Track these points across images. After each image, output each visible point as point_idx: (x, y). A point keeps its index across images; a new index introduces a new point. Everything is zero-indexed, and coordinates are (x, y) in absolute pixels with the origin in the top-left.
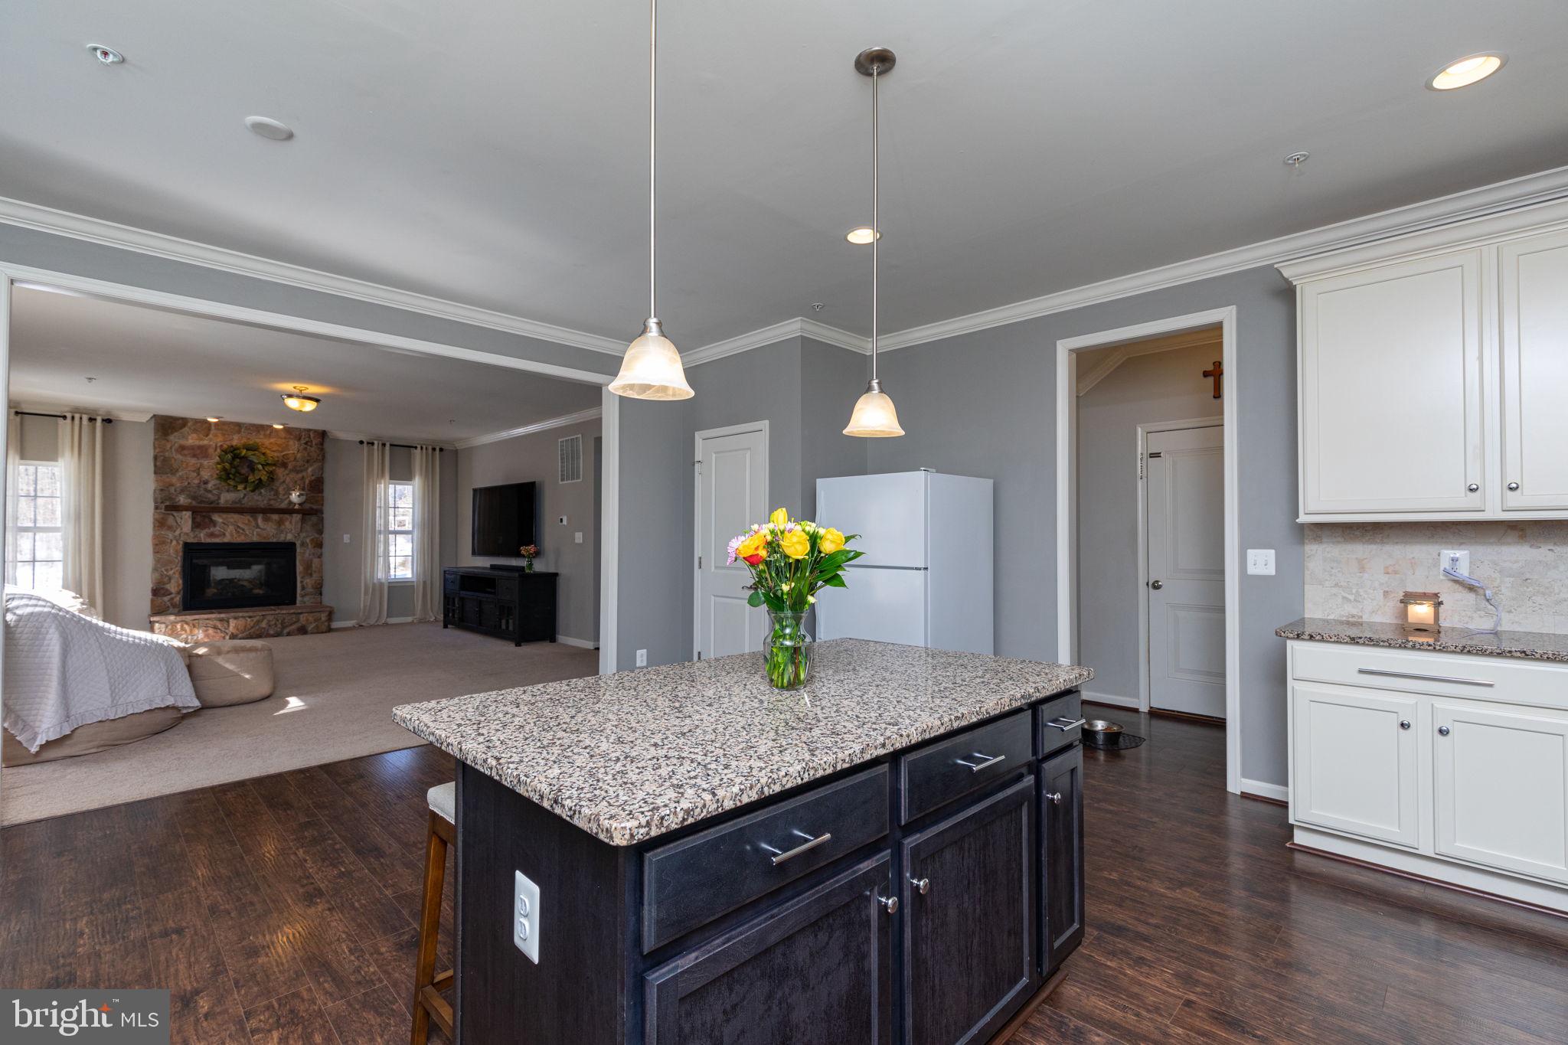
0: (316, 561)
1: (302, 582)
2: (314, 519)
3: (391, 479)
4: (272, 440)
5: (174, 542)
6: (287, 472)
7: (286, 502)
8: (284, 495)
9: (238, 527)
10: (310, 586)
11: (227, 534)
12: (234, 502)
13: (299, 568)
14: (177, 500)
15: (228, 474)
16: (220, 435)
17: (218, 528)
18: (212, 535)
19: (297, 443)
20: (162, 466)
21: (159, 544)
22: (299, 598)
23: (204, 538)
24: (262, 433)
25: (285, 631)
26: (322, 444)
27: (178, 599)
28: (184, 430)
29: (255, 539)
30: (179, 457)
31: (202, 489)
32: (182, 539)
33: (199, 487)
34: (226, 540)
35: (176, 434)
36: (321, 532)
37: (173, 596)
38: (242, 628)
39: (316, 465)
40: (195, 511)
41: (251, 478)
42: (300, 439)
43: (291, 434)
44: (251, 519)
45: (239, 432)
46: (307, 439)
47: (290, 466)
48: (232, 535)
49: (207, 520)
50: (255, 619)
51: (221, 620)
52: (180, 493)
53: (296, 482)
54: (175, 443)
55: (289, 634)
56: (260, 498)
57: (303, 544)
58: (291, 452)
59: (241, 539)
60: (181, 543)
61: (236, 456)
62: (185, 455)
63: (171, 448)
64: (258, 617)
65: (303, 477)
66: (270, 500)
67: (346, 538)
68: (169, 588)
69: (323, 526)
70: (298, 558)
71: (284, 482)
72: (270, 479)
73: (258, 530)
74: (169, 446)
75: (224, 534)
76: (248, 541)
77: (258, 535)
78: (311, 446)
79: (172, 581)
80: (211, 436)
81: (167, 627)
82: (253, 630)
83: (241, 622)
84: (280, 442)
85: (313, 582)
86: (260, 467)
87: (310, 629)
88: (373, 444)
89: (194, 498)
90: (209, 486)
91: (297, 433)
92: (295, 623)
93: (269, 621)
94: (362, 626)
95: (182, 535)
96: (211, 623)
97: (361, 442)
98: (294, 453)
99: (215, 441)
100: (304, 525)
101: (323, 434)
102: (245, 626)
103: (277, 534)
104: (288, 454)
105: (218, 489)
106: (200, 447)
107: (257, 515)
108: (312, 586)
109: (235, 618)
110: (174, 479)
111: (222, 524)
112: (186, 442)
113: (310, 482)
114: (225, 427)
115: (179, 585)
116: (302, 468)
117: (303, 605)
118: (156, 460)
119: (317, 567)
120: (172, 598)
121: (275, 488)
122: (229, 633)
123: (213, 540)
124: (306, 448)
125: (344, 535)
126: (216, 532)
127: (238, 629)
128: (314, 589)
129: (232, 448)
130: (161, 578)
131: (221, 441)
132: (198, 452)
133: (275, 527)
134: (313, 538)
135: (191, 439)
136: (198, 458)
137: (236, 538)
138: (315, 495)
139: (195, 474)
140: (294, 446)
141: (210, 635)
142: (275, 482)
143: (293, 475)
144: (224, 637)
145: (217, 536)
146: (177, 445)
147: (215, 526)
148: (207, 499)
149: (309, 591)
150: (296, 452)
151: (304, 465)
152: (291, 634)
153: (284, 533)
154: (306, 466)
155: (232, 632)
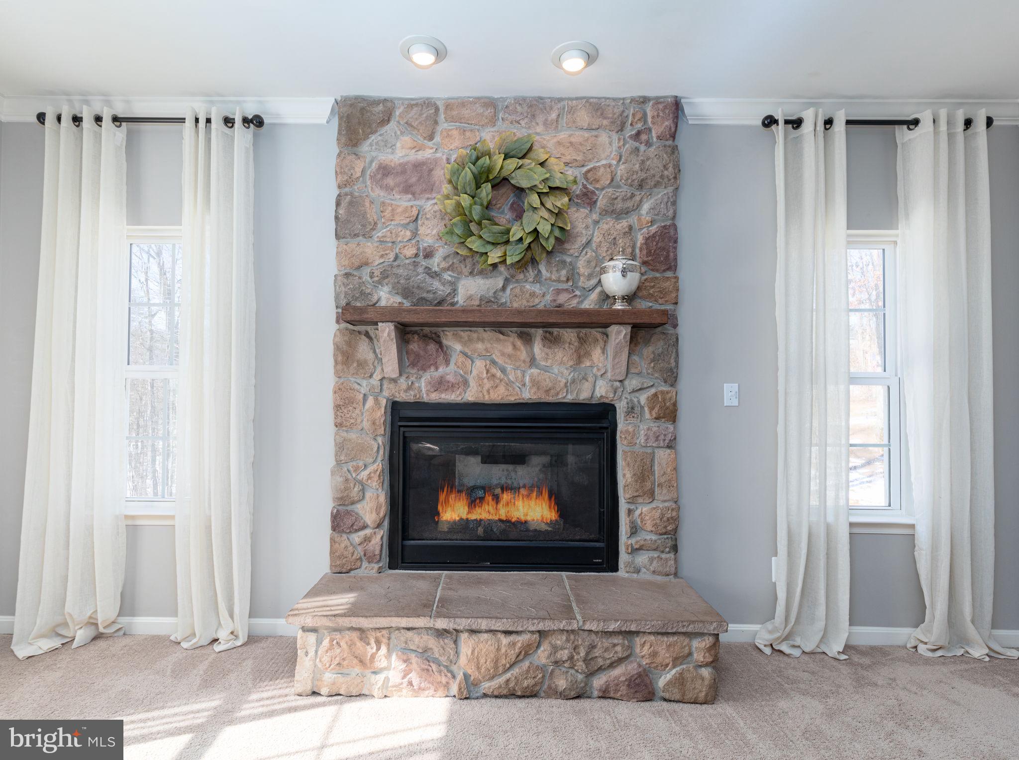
0: (663, 456)
1: (630, 512)
2: (657, 341)
4: (563, 135)
6: (595, 216)
7: (594, 296)
8: (590, 277)
9: (494, 362)
10: (649, 527)
11: (472, 383)
12: (485, 301)
13: (625, 475)
14: (375, 298)
15: (466, 223)
16: (455, 133)
17: (452, 366)
18: (440, 384)
19: (615, 137)
20: (352, 217)
22: (624, 557)
23: (429, 393)
24: (540, 119)
25: (598, 682)
26: (673, 136)
27: (378, 539)
28: (387, 128)
29: (528, 395)
30: (378, 193)
31: (420, 270)
32: (386, 393)
33: (415, 265)
34: (470, 396)
35: (373, 137)
36: (672, 376)
37: (368, 532)
38: (489, 664)
39: (661, 194)
40: (405, 331)
41: (516, 232)
42: (621, 129)
43: (603, 116)
44: (519, 343)
45: (493, 121)
46: (639, 126)
47: (602, 202)
48: (480, 385)
49: (432, 347)
50: (521, 640)
51: (441, 633)
52: (379, 282)
53: (614, 242)
54: (371, 162)
55: (605, 695)
56: (537, 288)
57: (631, 410)
58: (604, 162)
59: (499, 395)
60: (383, 402)
61: (481, 177)
62: (389, 189)
63: (363, 171)
64: (526, 637)
65: (631, 228)
66: (558, 292)
67: (730, 393)
68: (361, 513)
69: (677, 362)
70: (622, 446)
71: (588, 243)
72: (557, 233)
73: (534, 371)
74: (359, 169)
75: (466, 383)
76: (512, 399)
77: (535, 383)
78: (648, 144)
79: (368, 494)
80: (437, 139)
81: (319, 642)
82: (516, 671)
83: (485, 645)
84: (579, 136)
85: (657, 514)
86: (534, 199)
87: (663, 682)
88: (800, 123)
89: (406, 293)
90: (436, 263)
91: (617, 111)
92: (620, 661)
93: (555, 649)
95: (385, 382)
96: (417, 639)
97: (770, 122)
98: (610, 166)
100: (635, 358)
101: (674, 109)
102: (496, 662)
103: (573, 381)
104: (594, 168)
105: (451, 268)
106: (418, 166)
107: (533, 330)
108: (655, 525)
109: (473, 632)
110: (370, 249)
111: (461, 359)
112: (391, 157)
113: (648, 240)
114: (466, 112)
115: (378, 508)
116: (629, 204)
117: (635, 575)
118: (338, 204)
119: (665, 473)
120: (367, 539)
121: (568, 260)
122: (460, 677)
123: (443, 396)
124: (637, 149)
125: (725, 384)
126: (450, 378)
127: (478, 668)
128: (661, 534)
129: (478, 158)
130: (346, 489)
131: (457, 143)
132: (414, 180)
133: (571, 363)
134: (655, 395)
135: (403, 148)
136: (413, 194)
137: (488, 391)
138: (658, 275)
139: (408, 233)
140: (610, 144)
141: (414, 677)
142: (567, 246)
143: (608, 224)
144: (447, 686)
145: (452, 387)
146: (374, 165)
147: (447, 362)
148: (431, 296)
149: (654, 537)
150: (614, 162)
151: (633, 195)
152: (612, 695)
153: (591, 379)
154: (638, 198)
155: (466, 676)
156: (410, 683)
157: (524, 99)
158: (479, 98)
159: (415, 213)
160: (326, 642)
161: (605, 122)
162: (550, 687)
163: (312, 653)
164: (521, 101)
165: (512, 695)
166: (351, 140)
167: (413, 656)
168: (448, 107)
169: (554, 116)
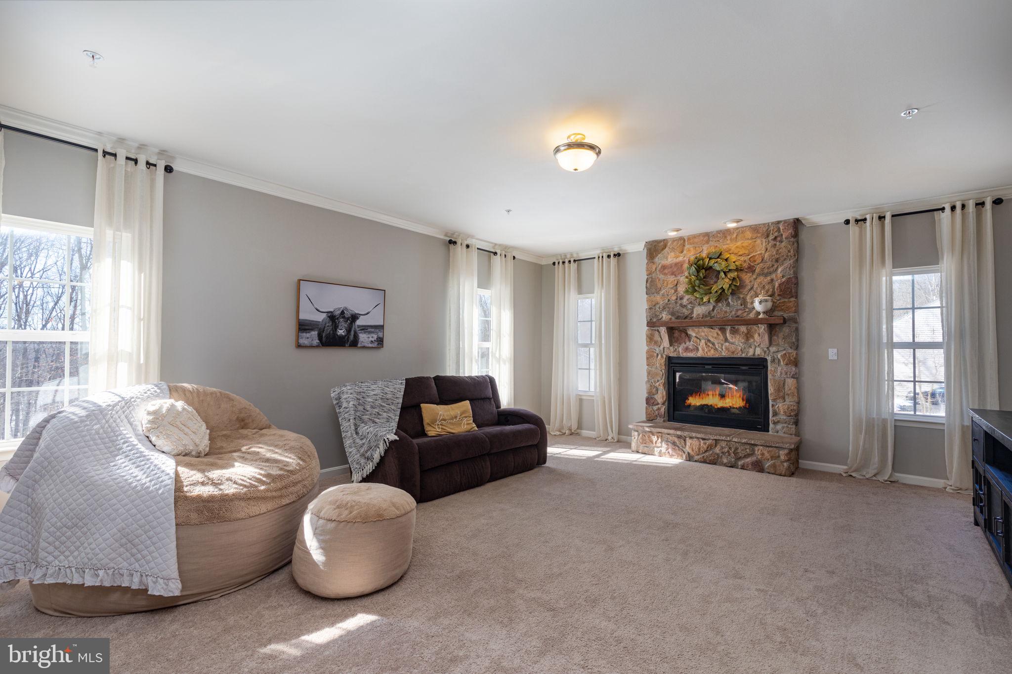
0: (790, 381)
1: (773, 406)
2: (786, 330)
3: (895, 266)
4: (739, 244)
5: (659, 356)
6: (754, 277)
8: (748, 304)
9: (709, 341)
10: (783, 413)
11: (700, 349)
12: (704, 316)
13: (771, 390)
14: (661, 317)
15: (693, 287)
16: (691, 249)
17: (692, 343)
18: (687, 349)
19: (764, 240)
20: (652, 287)
21: (650, 356)
22: (771, 426)
23: (682, 354)
24: (729, 238)
25: (740, 463)
26: (796, 236)
27: (663, 409)
28: (665, 250)
29: (724, 354)
30: (661, 276)
31: (678, 305)
32: (666, 353)
33: (676, 303)
34: (700, 354)
35: (659, 255)
36: (797, 346)
37: (659, 406)
38: (697, 450)
39: (789, 263)
40: (671, 330)
41: (715, 289)
42: (768, 236)
43: (758, 232)
44: (719, 333)
45: (707, 242)
46: (776, 234)
47: (758, 270)
48: (703, 350)
49: (683, 335)
50: (708, 442)
51: (679, 437)
52: (663, 310)
53: (764, 287)
54: (659, 264)
55: (743, 468)
56: (728, 309)
57: (773, 361)
58: (759, 252)
59: (712, 354)
60: (664, 357)
61: (699, 268)
62: (665, 274)
63: (656, 269)
64: (710, 441)
65: (772, 280)
66: (738, 310)
67: (832, 354)
68: (657, 398)
69: (800, 340)
70: (770, 376)
71: (752, 288)
72: (734, 287)
73: (727, 344)
74: (654, 269)
75: (697, 349)
76: (717, 356)
77: (727, 349)
78: (781, 242)
79: (659, 392)
80: (685, 252)
81: (639, 435)
82: (707, 454)
83: (695, 442)
84: (746, 243)
85: (787, 407)
86: (722, 274)
87: (767, 465)
88: (865, 220)
89: (673, 314)
90: (685, 301)
91: (765, 229)
92: (749, 455)
93: (722, 448)
94: (851, 476)
95: (665, 349)
96: (671, 438)
97: (847, 222)
98: (761, 254)
99: (689, 255)
100: (773, 338)
101: (797, 224)
102: (699, 449)
103: (745, 348)
104: (754, 256)
105: (691, 303)
106: (676, 264)
107: (726, 327)
108: (786, 412)
109: (691, 438)
110: (658, 298)
111: (695, 339)
112: (666, 262)
113: (780, 285)
114: (696, 240)
115: (663, 397)
116: (771, 269)
117: (776, 434)
118: (647, 282)
119: (790, 389)
120: (659, 409)
121: (742, 296)
122: (686, 453)
123: (688, 354)
124: (775, 245)
125: (829, 349)
126: (691, 347)
127: (693, 450)
128: (788, 416)
129: (698, 261)
130: (651, 389)
131: (692, 253)
132: (675, 269)
133: (743, 341)
134: (785, 354)
135: (671, 258)
136: (675, 275)
137: (707, 353)
138: (786, 300)
139: (673, 291)
140: (762, 244)
141: (670, 450)
142: (741, 290)
143: (761, 279)
144: (682, 456)
145: (692, 351)
146: (660, 266)
147: (690, 341)
148: (682, 315)
149: (785, 418)
150: (764, 252)
151: (773, 265)
152: (746, 468)
153: (753, 347)
154: (776, 266)
155: (688, 453)
156: (669, 452)
157: (721, 231)
158: (701, 234)
159: (676, 282)
160: (641, 435)
161: (759, 235)
162: (720, 461)
163: (636, 438)
164: (719, 232)
165: (704, 462)
166: (651, 258)
167: (670, 444)
168: (689, 239)
169: (735, 236)
